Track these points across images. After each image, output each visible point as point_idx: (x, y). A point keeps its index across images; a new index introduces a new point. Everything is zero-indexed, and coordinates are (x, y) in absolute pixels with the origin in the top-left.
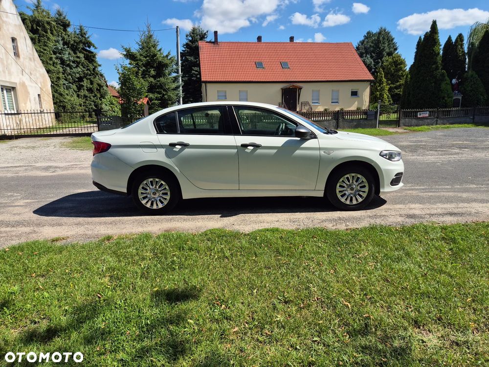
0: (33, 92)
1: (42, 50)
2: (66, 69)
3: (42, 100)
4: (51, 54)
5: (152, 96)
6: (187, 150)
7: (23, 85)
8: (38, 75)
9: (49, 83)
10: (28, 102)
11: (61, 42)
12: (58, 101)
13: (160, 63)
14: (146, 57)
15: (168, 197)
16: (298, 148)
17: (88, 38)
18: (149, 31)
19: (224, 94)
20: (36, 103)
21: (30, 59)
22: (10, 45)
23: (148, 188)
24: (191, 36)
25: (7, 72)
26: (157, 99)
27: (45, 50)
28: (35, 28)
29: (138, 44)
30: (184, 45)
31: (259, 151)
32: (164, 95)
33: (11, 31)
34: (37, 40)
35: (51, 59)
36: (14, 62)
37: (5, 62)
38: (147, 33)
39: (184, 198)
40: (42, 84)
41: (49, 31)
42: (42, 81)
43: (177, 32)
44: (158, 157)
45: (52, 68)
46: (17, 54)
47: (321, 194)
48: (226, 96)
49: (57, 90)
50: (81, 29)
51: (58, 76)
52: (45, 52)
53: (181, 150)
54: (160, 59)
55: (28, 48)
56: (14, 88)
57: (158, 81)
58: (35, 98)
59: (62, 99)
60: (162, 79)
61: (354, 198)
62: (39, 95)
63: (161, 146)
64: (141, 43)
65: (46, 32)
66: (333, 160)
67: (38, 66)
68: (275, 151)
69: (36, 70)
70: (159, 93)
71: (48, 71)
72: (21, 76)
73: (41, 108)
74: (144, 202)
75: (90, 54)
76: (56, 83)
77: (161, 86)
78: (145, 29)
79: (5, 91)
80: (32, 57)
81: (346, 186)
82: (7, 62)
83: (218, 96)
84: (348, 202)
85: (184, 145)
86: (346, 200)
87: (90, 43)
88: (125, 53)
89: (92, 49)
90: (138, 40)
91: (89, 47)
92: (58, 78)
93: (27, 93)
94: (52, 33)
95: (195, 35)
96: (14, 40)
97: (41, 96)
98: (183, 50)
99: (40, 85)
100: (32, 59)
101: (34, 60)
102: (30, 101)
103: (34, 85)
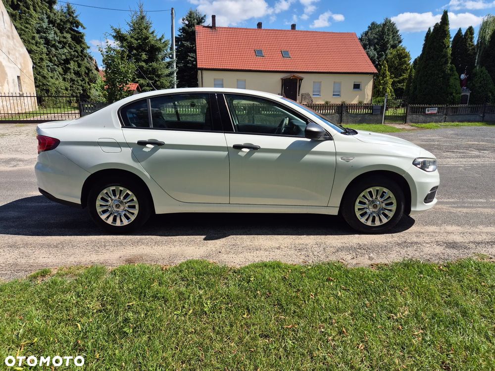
0: (12, 74)
1: (23, 28)
2: (51, 49)
3: (22, 82)
4: (34, 33)
5: (143, 82)
6: (161, 151)
7: (0, 65)
8: (17, 55)
9: (31, 64)
10: (6, 84)
11: (46, 20)
12: (41, 84)
13: (153, 46)
14: (137, 40)
15: (136, 212)
16: (308, 152)
17: (76, 17)
18: (141, 12)
19: (221, 82)
20: (15, 86)
21: (8, 37)
23: (109, 199)
24: (187, 20)
26: (148, 85)
27: (27, 28)
28: (16, 3)
30: (180, 30)
31: (257, 155)
32: (156, 81)
34: (18, 17)
35: (33, 38)
38: (139, 13)
39: (156, 213)
40: (23, 65)
41: (31, 7)
42: (22, 61)
43: (172, 14)
44: (122, 158)
45: (34, 47)
47: (335, 212)
48: (223, 83)
49: (40, 72)
50: (69, 8)
51: (40, 57)
52: (27, 30)
53: (153, 151)
54: (153, 42)
55: (6, 25)
57: (150, 66)
58: (13, 80)
59: (45, 82)
60: (154, 64)
61: (377, 219)
62: (18, 77)
63: (127, 145)
64: (132, 24)
65: (28, 8)
66: (353, 168)
67: (18, 45)
68: (277, 155)
69: (15, 49)
70: (151, 79)
71: (30, 52)
73: (21, 91)
74: (103, 217)
75: (77, 35)
76: (39, 65)
77: (153, 71)
78: (137, 9)
80: (10, 34)
81: (367, 202)
83: (215, 85)
84: (369, 223)
85: (158, 144)
86: (367, 220)
87: (78, 23)
88: (115, 34)
89: (80, 29)
90: (129, 20)
91: (77, 27)
92: (42, 59)
93: (4, 74)
94: (35, 10)
95: (192, 19)
97: (21, 78)
98: (179, 35)
99: (20, 67)
100: (11, 37)
101: (13, 38)
102: (8, 83)
103: (12, 65)
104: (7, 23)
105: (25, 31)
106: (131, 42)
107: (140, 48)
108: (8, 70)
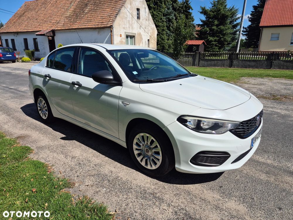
0: (145, 38)
1: (157, 14)
2: (170, 24)
3: (150, 42)
4: (162, 16)
5: (212, 39)
6: (50, 81)
7: (140, 34)
8: (150, 28)
9: (156, 32)
10: (141, 44)
11: (171, 8)
12: (161, 43)
13: (223, 15)
14: (213, 12)
15: (47, 113)
17: (189, 3)
19: (277, 36)
20: (146, 44)
21: (146, 20)
22: (135, 13)
25: (131, 27)
26: (215, 41)
27: (159, 14)
28: (156, 1)
29: (212, 3)
31: (81, 90)
32: (221, 38)
33: (137, 5)
34: (156, 9)
35: (161, 19)
36: (136, 22)
37: (131, 23)
39: (54, 116)
40: (152, 34)
41: (163, 3)
42: (152, 32)
45: (160, 24)
46: (138, 18)
47: (124, 145)
48: (278, 37)
49: (161, 37)
51: (163, 28)
52: (159, 15)
54: (223, 12)
56: (134, 36)
57: (219, 28)
58: (146, 42)
59: (163, 42)
60: (222, 27)
62: (148, 40)
63: (42, 76)
64: (213, 3)
65: (161, 3)
67: (151, 23)
68: (88, 92)
69: (149, 26)
70: (217, 37)
71: (157, 26)
72: (139, 29)
74: (40, 112)
75: (188, 14)
76: (162, 33)
77: (221, 32)
79: (129, 38)
80: (147, 18)
82: (132, 22)
83: (271, 38)
84: (143, 164)
85: (50, 77)
86: (142, 161)
87: (189, 7)
88: (201, 11)
89: (190, 11)
91: (189, 10)
92: (163, 30)
93: (141, 39)
94: (165, 4)
96: (138, 10)
97: (150, 40)
99: (150, 34)
100: (148, 20)
101: (149, 20)
102: (142, 43)
103: (147, 34)
104: (147, 13)
105: (158, 16)
106: (210, 14)
107: (215, 17)
108: (143, 37)
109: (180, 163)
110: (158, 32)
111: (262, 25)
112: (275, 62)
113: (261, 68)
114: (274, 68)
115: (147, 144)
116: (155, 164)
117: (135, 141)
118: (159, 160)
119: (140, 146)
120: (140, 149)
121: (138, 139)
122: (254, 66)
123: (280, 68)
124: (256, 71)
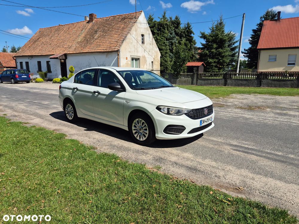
0: (149, 60)
3: (154, 64)
4: (165, 41)
5: (212, 61)
6: (78, 92)
7: (144, 57)
8: (153, 52)
9: (159, 55)
10: (145, 65)
11: (174, 33)
12: (164, 64)
13: (221, 39)
14: (212, 37)
15: (73, 115)
16: (114, 97)
17: (191, 29)
18: (221, 20)
19: (275, 58)
20: (150, 66)
21: (150, 44)
22: (141, 38)
23: (68, 109)
24: (264, 17)
25: (136, 51)
26: (215, 62)
27: (162, 38)
29: (210, 29)
30: (258, 25)
32: (220, 60)
33: (142, 31)
34: (159, 34)
35: (164, 43)
36: (140, 46)
37: (136, 47)
39: (78, 117)
41: (166, 29)
42: (155, 55)
43: (243, 17)
44: (70, 94)
45: (164, 48)
46: (143, 42)
47: (127, 129)
50: (188, 24)
55: (150, 39)
56: (139, 59)
57: (218, 51)
58: (150, 63)
59: (166, 63)
60: (220, 50)
61: (141, 137)
62: (152, 62)
64: (211, 29)
65: (165, 29)
67: (154, 47)
68: (105, 97)
69: (153, 49)
70: (217, 58)
71: (160, 50)
72: (143, 53)
73: (153, 68)
75: (190, 38)
77: (220, 54)
78: (219, 19)
79: (134, 60)
80: (151, 43)
82: (137, 46)
83: (269, 59)
84: (138, 138)
85: (77, 89)
86: (137, 136)
88: (201, 36)
89: (192, 35)
90: (211, 26)
91: (191, 34)
92: (166, 53)
93: (145, 61)
94: (168, 30)
95: (268, 16)
96: (143, 35)
97: (153, 62)
98: (257, 28)
99: (153, 57)
100: (152, 44)
101: (153, 44)
102: (146, 65)
103: (150, 57)
104: (151, 38)
105: (161, 40)
106: (209, 39)
107: (214, 41)
108: (147, 59)
109: (158, 133)
110: (161, 55)
111: (259, 48)
112: (264, 81)
113: (252, 86)
114: (263, 87)
115: (140, 125)
116: (145, 136)
117: (133, 124)
118: (147, 133)
119: (136, 127)
120: (136, 129)
121: (135, 123)
122: (246, 84)
123: (268, 86)
124: (247, 89)
